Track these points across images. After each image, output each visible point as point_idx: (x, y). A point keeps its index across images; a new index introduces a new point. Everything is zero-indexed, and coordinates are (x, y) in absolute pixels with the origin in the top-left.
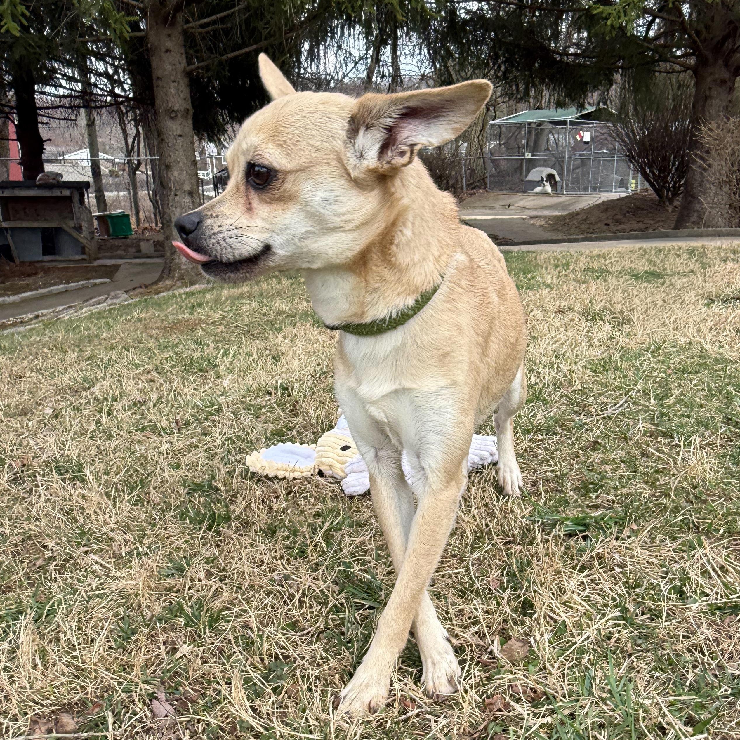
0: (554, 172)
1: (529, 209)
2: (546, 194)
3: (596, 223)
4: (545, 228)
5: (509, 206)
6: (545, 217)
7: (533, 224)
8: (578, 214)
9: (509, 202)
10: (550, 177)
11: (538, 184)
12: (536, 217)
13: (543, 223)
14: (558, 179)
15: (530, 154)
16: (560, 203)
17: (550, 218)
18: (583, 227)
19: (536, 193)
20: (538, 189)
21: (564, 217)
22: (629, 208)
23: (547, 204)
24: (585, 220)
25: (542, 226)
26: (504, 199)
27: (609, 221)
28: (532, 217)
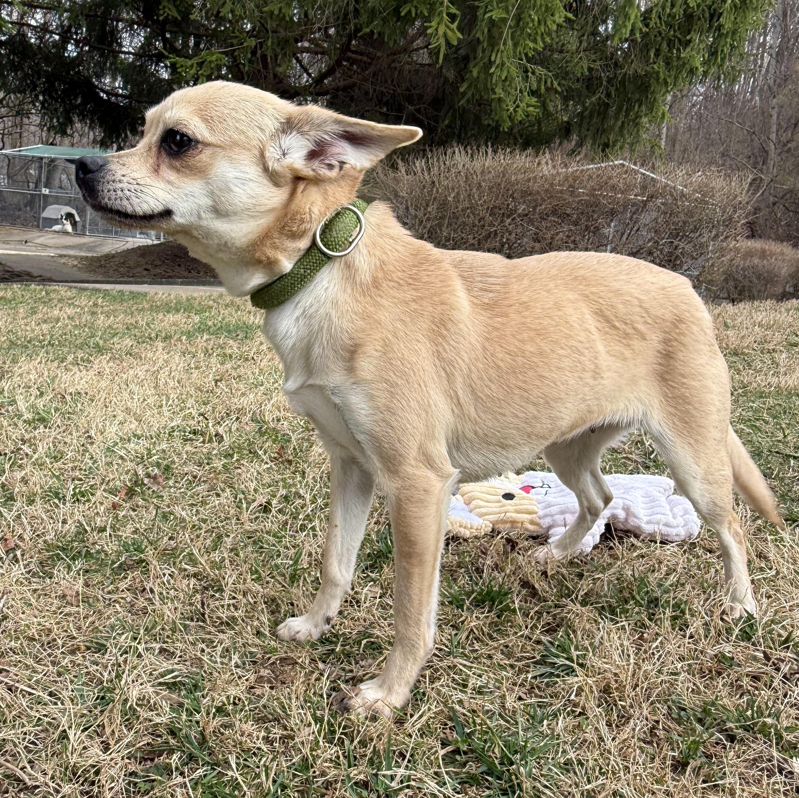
0: (74, 212)
1: (50, 247)
2: (66, 233)
3: (135, 268)
4: (79, 268)
5: (26, 242)
6: (76, 257)
7: (64, 263)
8: (113, 256)
9: (25, 238)
10: (69, 216)
11: (56, 221)
12: (65, 256)
13: (75, 263)
14: (77, 218)
15: (48, 190)
16: (84, 244)
17: (82, 258)
18: (121, 269)
19: (55, 232)
20: (57, 227)
21: (98, 259)
22: (167, 255)
23: (71, 244)
24: (123, 263)
25: (76, 266)
26: (18, 234)
27: (149, 267)
28: (61, 256)
